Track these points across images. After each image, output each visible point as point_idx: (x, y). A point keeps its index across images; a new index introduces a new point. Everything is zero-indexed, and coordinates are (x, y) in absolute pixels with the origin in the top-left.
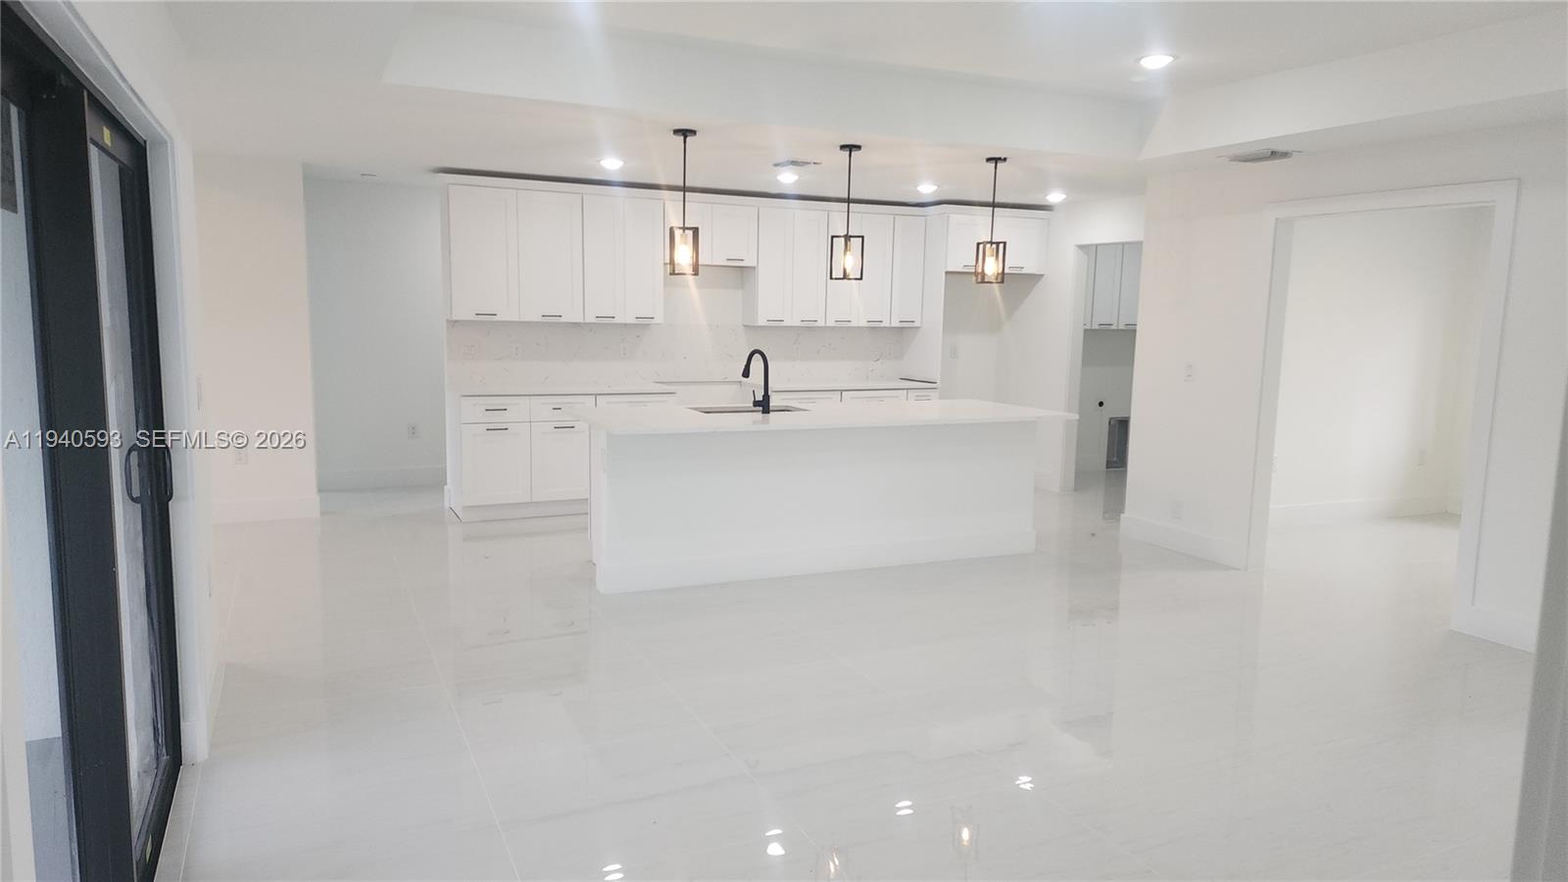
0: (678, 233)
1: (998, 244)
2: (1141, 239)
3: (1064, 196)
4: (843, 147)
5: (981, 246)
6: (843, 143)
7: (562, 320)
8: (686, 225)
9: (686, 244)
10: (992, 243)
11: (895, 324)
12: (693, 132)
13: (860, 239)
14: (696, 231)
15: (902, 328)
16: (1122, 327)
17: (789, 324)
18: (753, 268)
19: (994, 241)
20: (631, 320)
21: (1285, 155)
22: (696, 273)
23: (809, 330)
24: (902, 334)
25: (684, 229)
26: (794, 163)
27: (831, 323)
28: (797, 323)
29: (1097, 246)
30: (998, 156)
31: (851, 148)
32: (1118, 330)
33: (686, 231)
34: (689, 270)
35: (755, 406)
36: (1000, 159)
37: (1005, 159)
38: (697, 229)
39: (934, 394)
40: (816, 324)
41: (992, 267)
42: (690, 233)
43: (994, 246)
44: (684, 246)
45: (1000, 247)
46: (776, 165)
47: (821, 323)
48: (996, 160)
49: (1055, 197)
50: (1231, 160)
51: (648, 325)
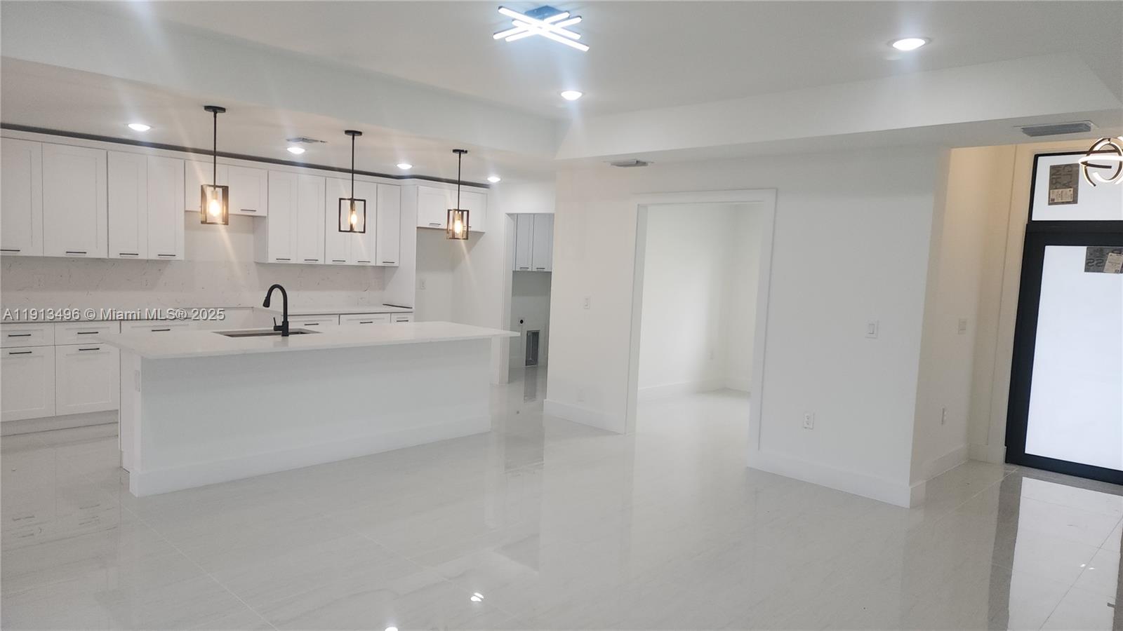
0: (209, 191)
1: (463, 211)
2: (551, 211)
3: (499, 179)
4: (347, 132)
5: (451, 212)
6: (346, 129)
7: (87, 256)
8: (217, 184)
9: (216, 199)
10: (459, 210)
11: (380, 264)
12: (223, 110)
13: (363, 202)
14: (225, 190)
15: (384, 267)
16: (535, 270)
17: (294, 263)
18: (265, 217)
19: (460, 209)
20: (153, 256)
21: (644, 164)
22: (226, 223)
23: (311, 267)
24: (384, 272)
25: (215, 186)
26: (304, 140)
27: (329, 262)
28: (301, 261)
29: (517, 214)
30: (462, 149)
31: (354, 133)
32: (532, 272)
33: (217, 189)
34: (219, 221)
35: (275, 330)
36: (463, 151)
37: (466, 152)
38: (227, 187)
39: (410, 317)
40: (317, 263)
41: (459, 228)
42: (220, 191)
43: (460, 212)
44: (215, 201)
45: (463, 213)
46: (288, 140)
47: (321, 262)
48: (460, 152)
49: (493, 179)
50: (612, 165)
51: (169, 261)
